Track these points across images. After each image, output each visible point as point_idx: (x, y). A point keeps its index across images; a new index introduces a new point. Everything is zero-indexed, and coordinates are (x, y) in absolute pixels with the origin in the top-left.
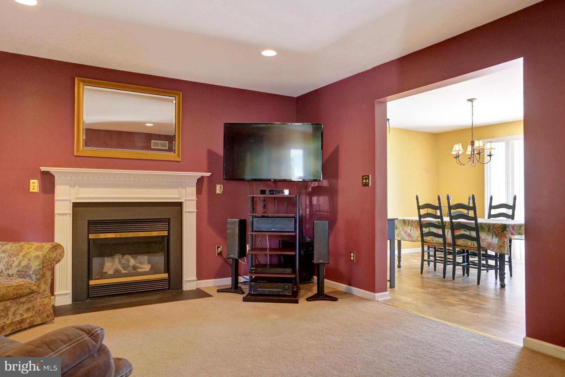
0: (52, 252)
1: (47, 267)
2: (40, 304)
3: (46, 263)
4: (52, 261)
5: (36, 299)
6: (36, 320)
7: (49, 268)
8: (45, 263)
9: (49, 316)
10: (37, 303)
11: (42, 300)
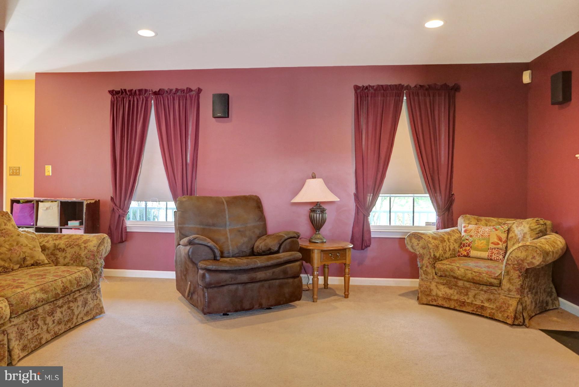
0: (520, 252)
1: (512, 265)
2: (502, 301)
3: (512, 261)
4: (519, 261)
5: (499, 294)
6: (496, 314)
7: (516, 268)
8: (510, 261)
9: (509, 317)
10: (500, 299)
11: (506, 298)
